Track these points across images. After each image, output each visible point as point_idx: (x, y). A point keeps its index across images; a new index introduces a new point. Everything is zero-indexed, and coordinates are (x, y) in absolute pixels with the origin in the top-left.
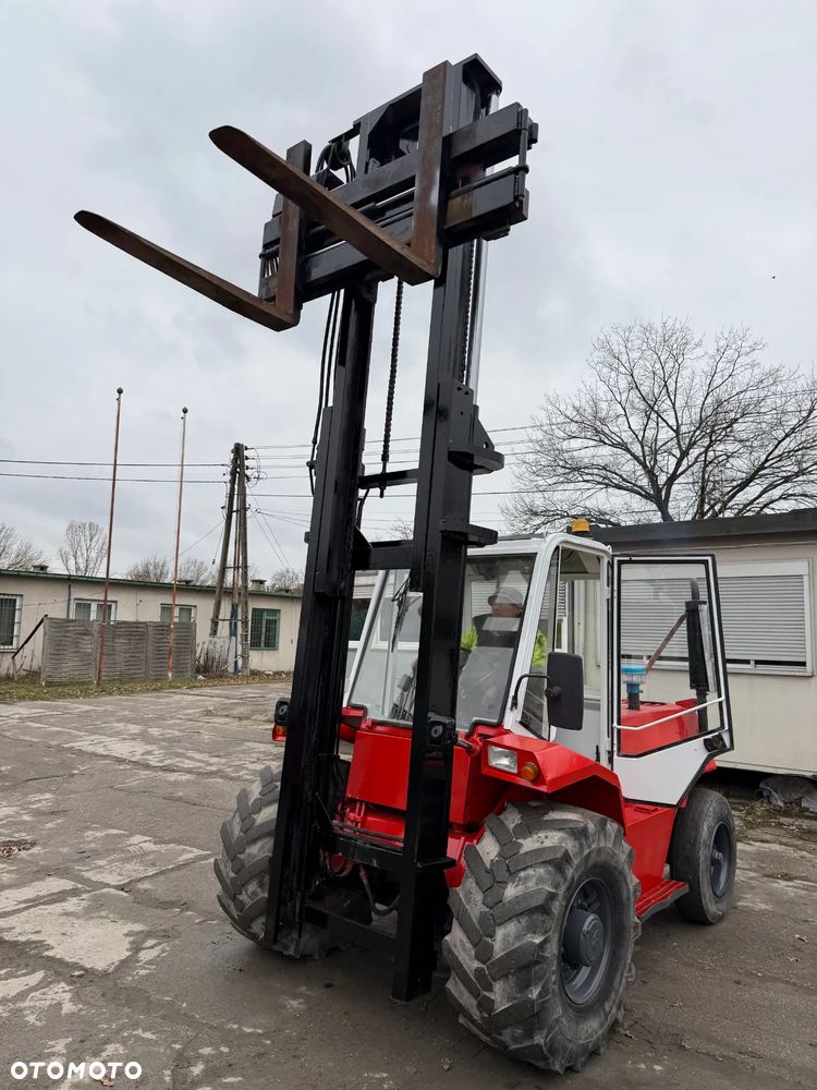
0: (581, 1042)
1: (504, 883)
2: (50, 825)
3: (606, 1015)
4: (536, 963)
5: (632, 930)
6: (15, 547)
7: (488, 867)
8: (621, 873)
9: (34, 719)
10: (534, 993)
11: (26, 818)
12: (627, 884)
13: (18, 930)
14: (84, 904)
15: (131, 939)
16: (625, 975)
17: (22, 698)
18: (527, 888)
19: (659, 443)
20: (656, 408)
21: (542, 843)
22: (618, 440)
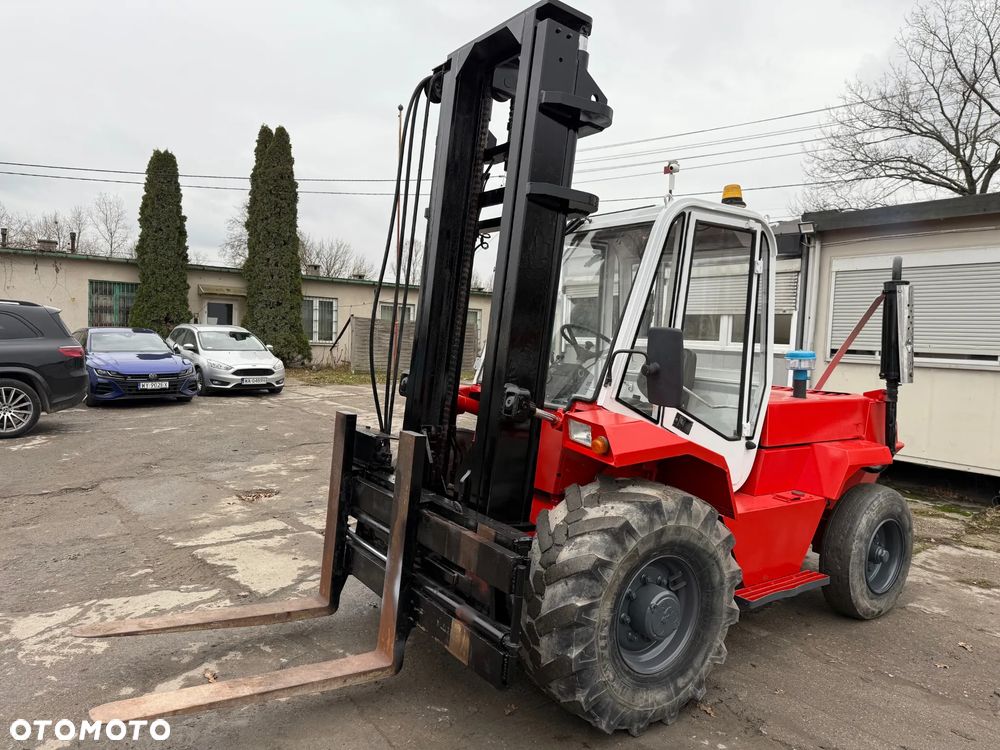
0: (637, 709)
1: (561, 546)
2: (298, 480)
3: (678, 691)
4: (578, 625)
5: (725, 616)
6: (352, 262)
7: (552, 529)
8: (713, 556)
9: (330, 399)
10: (574, 653)
11: (284, 473)
12: (720, 570)
13: (220, 557)
14: (284, 541)
15: (300, 572)
16: (711, 656)
17: (332, 383)
18: (579, 552)
19: (980, 130)
20: (978, 86)
21: (607, 512)
22: (931, 128)
